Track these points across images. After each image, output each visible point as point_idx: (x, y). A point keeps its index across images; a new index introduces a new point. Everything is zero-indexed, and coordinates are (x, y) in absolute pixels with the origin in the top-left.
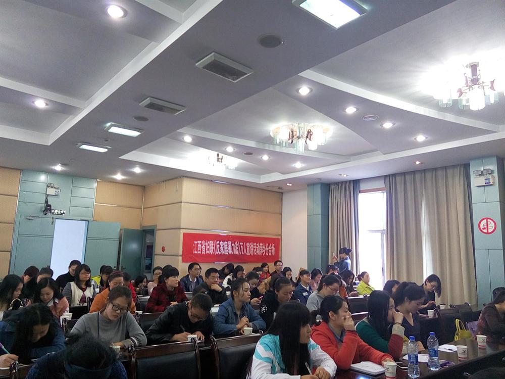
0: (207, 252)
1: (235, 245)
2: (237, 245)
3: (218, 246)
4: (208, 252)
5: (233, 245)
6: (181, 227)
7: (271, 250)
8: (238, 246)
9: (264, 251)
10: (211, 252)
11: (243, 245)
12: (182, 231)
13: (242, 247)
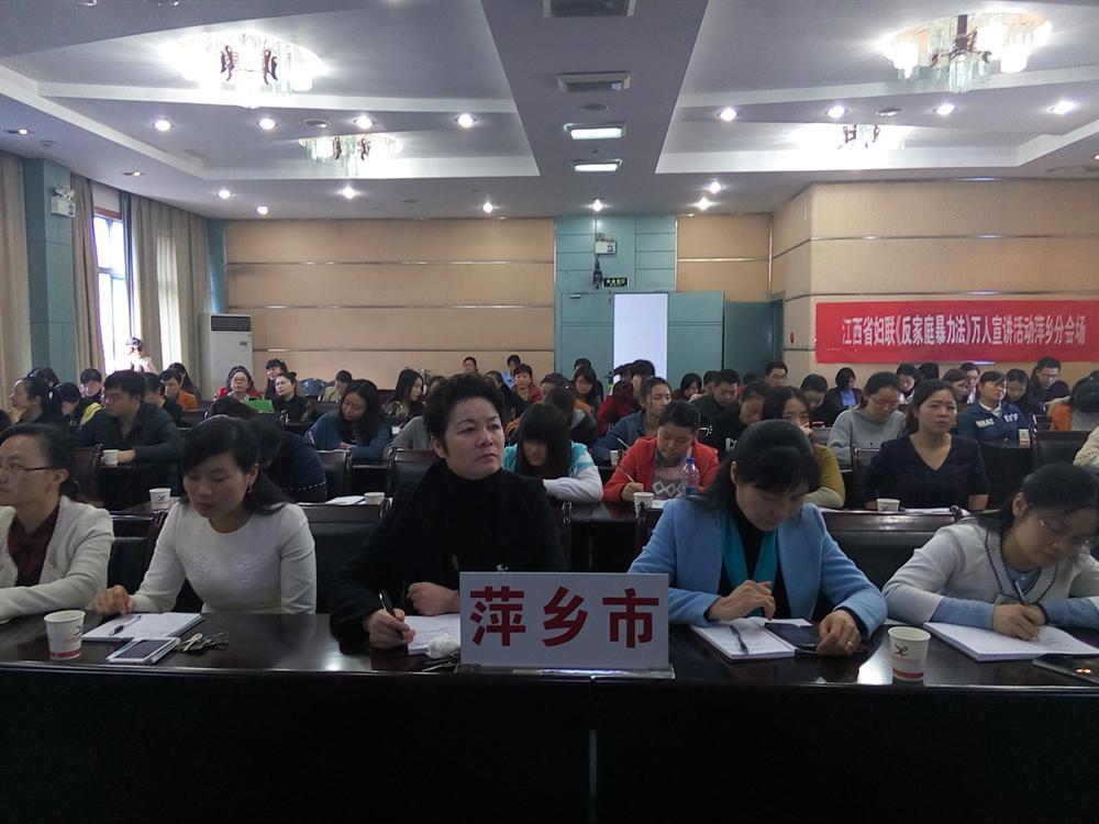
0: (877, 340)
1: (956, 322)
2: (961, 322)
3: (906, 327)
4: (881, 341)
5: (950, 323)
6: (812, 292)
7: (1074, 330)
8: (965, 326)
9: (1049, 333)
10: (889, 340)
11: (982, 323)
12: (814, 301)
13: (977, 326)
